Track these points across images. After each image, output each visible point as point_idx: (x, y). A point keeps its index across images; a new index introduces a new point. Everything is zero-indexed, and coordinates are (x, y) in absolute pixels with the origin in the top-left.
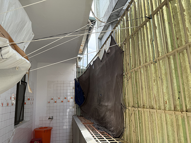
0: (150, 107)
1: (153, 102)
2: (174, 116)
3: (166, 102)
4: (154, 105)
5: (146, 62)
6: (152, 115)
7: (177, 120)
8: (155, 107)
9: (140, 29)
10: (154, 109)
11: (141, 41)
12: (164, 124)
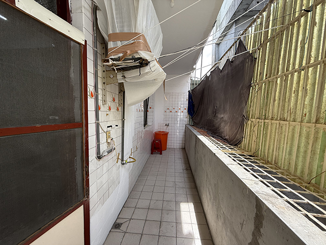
0: (280, 119)
1: (286, 115)
2: (314, 128)
3: (305, 114)
4: (287, 117)
5: (287, 70)
6: (282, 127)
7: (317, 132)
8: (288, 119)
9: (288, 28)
10: (287, 121)
11: (286, 44)
12: (297, 136)
